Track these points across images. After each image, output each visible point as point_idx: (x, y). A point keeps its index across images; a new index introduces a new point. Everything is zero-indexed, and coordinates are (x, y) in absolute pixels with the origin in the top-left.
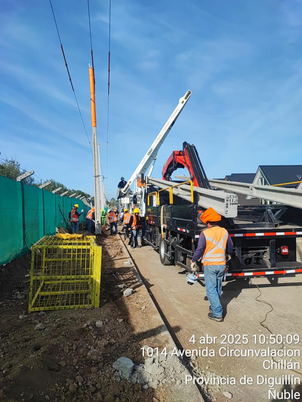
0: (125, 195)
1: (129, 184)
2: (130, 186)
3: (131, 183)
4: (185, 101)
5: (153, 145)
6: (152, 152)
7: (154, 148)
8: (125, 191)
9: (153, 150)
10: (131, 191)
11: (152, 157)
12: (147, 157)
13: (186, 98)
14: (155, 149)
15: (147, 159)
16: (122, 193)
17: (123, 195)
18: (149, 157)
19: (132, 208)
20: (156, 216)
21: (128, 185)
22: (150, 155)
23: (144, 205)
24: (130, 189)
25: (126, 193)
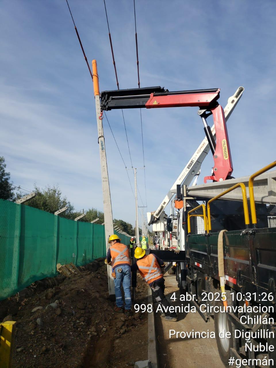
0: (158, 219)
1: (163, 205)
2: (164, 208)
3: (166, 204)
4: (236, 100)
5: (194, 156)
6: (192, 165)
7: (195, 159)
8: (157, 215)
9: (194, 162)
10: (165, 214)
11: (193, 171)
12: (186, 171)
13: (237, 97)
14: (197, 161)
15: (187, 173)
16: (155, 217)
17: (156, 219)
18: (188, 172)
19: (169, 237)
20: (206, 254)
21: (162, 207)
22: (190, 169)
23: (183, 232)
24: (164, 212)
25: (159, 218)
